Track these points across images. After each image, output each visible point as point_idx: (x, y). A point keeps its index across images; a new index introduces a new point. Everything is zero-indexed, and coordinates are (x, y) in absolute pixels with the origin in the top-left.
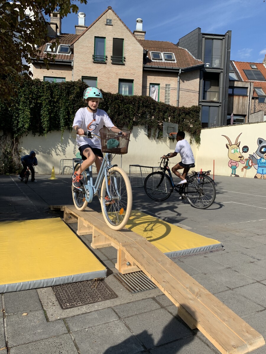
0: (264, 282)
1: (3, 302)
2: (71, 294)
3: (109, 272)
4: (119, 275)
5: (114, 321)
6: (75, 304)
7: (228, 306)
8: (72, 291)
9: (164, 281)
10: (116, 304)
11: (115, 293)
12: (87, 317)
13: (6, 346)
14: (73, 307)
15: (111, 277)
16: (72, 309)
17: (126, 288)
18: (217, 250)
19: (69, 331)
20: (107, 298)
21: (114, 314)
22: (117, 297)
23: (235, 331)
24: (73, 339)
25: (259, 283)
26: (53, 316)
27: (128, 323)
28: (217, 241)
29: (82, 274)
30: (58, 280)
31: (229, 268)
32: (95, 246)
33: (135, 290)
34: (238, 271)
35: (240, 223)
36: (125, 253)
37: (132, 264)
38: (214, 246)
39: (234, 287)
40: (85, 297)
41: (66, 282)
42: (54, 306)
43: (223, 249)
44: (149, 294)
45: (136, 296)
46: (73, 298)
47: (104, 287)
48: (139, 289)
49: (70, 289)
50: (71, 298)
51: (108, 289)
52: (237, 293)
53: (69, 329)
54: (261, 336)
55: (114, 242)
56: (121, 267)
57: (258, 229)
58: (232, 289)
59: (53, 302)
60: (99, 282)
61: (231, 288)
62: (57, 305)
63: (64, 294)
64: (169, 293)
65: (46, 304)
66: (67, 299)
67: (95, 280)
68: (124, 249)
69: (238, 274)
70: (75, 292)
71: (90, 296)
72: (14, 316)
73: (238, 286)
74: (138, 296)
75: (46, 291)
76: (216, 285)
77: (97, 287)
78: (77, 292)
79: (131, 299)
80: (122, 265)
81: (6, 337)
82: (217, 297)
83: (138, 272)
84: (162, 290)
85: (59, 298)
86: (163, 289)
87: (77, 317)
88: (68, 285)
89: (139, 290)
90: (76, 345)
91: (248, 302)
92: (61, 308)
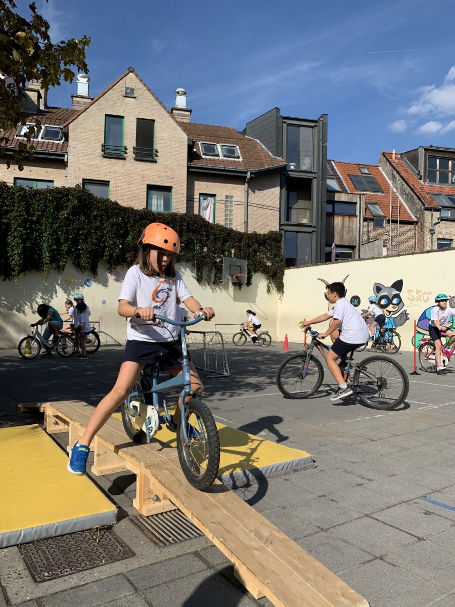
0: (375, 516)
2: (51, 556)
3: (121, 515)
4: (139, 518)
5: (127, 596)
6: (60, 573)
7: (316, 558)
8: (54, 551)
9: (212, 522)
10: (131, 567)
11: (130, 550)
12: (80, 593)
14: (55, 578)
15: (125, 522)
16: (52, 582)
17: (150, 539)
18: (305, 468)
20: (116, 559)
21: (127, 584)
22: (134, 554)
23: (324, 596)
25: (369, 517)
26: (19, 595)
27: (151, 597)
28: (304, 452)
29: (73, 520)
30: (30, 534)
31: (323, 496)
32: (99, 471)
33: (166, 542)
34: (336, 499)
35: (345, 421)
36: (150, 480)
37: (161, 497)
38: (299, 462)
39: (328, 527)
40: (77, 560)
41: (44, 535)
42: (21, 578)
43: (314, 465)
44: (190, 546)
45: (167, 551)
46: (56, 563)
47: (111, 540)
48: (173, 539)
49: (51, 547)
50: (53, 563)
51: (120, 543)
52: (333, 535)
54: (365, 601)
55: (131, 462)
56: (142, 504)
57: (373, 431)
58: (326, 529)
59: (19, 571)
60: (104, 532)
61: (324, 529)
62: (27, 577)
63: (40, 556)
64: (220, 540)
65: (6, 577)
66: (44, 564)
67: (97, 529)
68: (148, 472)
69: (336, 505)
70: (60, 552)
71: (86, 557)
73: (335, 525)
74: (171, 551)
75: (6, 554)
76: (301, 525)
77: (99, 541)
78: (64, 553)
79: (158, 558)
80: (144, 501)
82: (301, 544)
83: (172, 512)
84: (210, 536)
85: (31, 565)
86: (212, 534)
87: (62, 594)
88: (48, 541)
89: (171, 541)
91: (350, 550)
92: (33, 582)
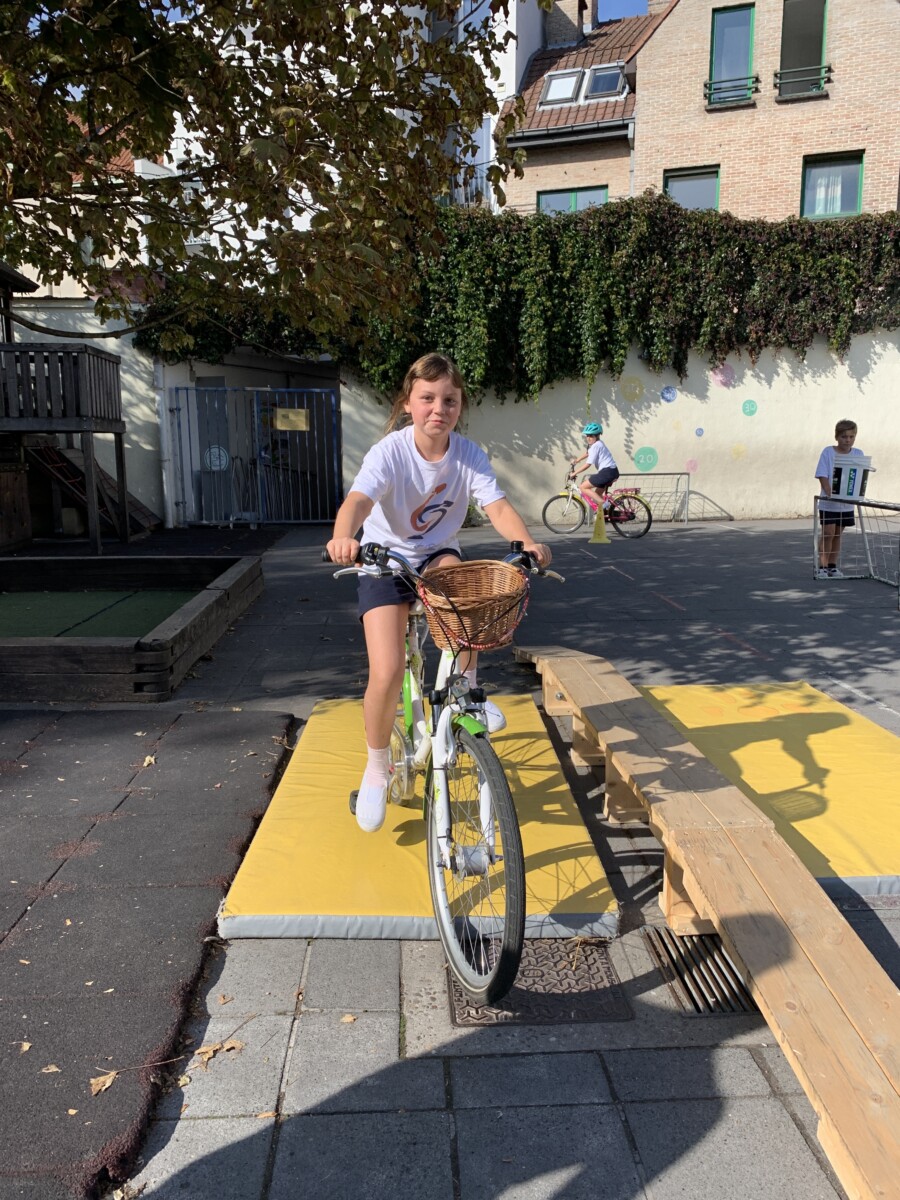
1: (307, 965)
3: (629, 922)
4: (663, 934)
5: (594, 1104)
6: (494, 1016)
10: (618, 1043)
11: (626, 1004)
12: (514, 1070)
13: (277, 1110)
14: (484, 1025)
15: (633, 938)
16: (478, 1032)
17: (674, 988)
19: (449, 1105)
20: (598, 1015)
21: (601, 1078)
22: (631, 1016)
24: (452, 1135)
26: (421, 1041)
27: (637, 1123)
33: (702, 1005)
42: (435, 1007)
44: (747, 1031)
45: (698, 1027)
47: (599, 971)
48: (717, 1002)
51: (612, 982)
53: (451, 1095)
56: (672, 908)
59: (435, 993)
60: (591, 951)
62: (443, 1008)
64: (794, 1053)
65: (412, 998)
68: (680, 854)
72: (321, 1018)
74: (706, 1028)
75: (424, 953)
77: (576, 969)
79: (676, 1037)
80: (673, 902)
81: (284, 1081)
84: (777, 1034)
85: (454, 986)
86: (780, 1032)
89: (714, 1006)
90: (454, 1158)
92: (449, 1021)
